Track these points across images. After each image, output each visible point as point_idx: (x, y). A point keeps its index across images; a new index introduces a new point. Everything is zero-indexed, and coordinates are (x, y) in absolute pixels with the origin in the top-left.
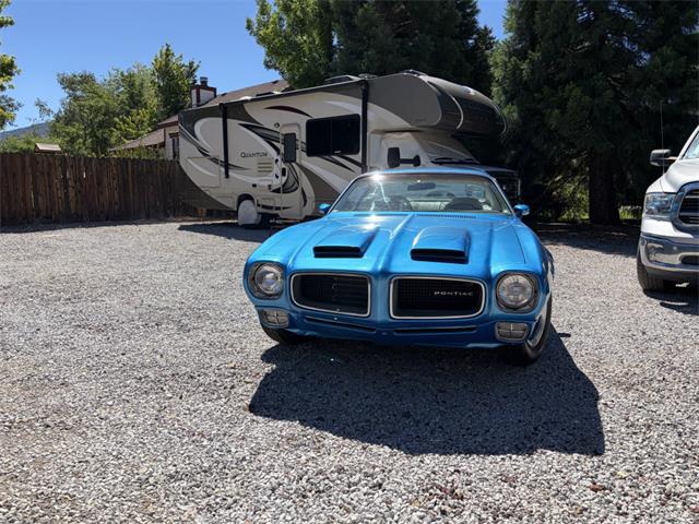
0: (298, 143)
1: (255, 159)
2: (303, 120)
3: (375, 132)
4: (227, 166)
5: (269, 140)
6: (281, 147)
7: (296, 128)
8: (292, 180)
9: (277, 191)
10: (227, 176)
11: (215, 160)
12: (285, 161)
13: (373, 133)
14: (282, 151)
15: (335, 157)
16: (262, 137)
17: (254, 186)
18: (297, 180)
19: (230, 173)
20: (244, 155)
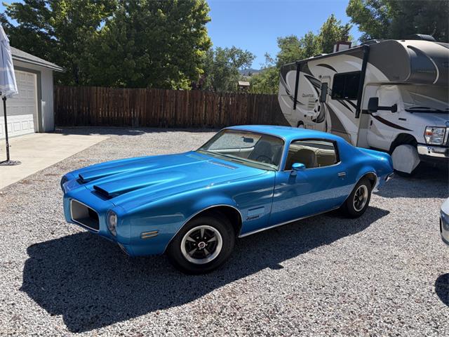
0: (329, 90)
1: (308, 98)
2: (332, 74)
3: (368, 84)
4: (296, 102)
5: (316, 86)
6: (320, 91)
7: (328, 79)
8: (322, 114)
9: (314, 121)
10: (295, 108)
11: (291, 97)
12: (321, 101)
13: (367, 85)
14: (320, 94)
15: (345, 101)
16: (313, 84)
17: (305, 116)
18: (324, 115)
19: (297, 107)
20: (304, 96)
